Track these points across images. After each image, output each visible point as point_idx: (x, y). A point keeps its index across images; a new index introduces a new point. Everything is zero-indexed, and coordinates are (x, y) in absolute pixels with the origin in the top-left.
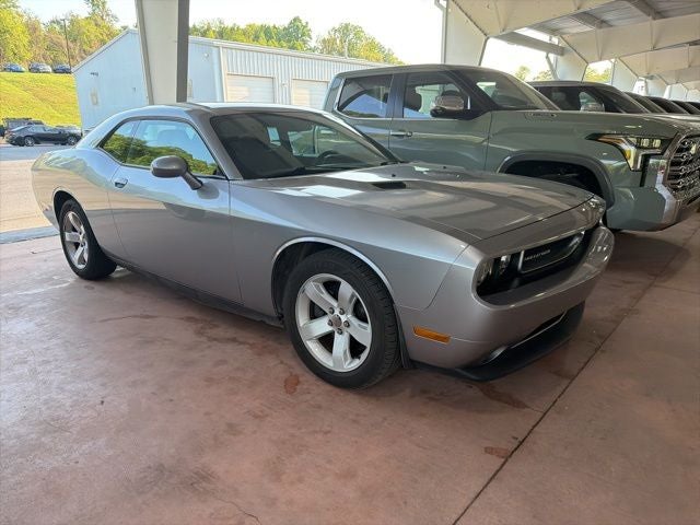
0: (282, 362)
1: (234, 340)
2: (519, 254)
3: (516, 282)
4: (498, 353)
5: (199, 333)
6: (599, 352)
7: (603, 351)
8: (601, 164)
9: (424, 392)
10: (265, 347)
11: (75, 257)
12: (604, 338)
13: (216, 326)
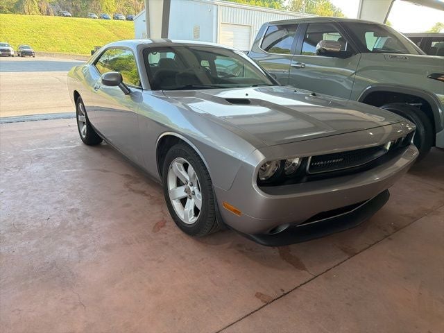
0: (162, 211)
1: (143, 193)
2: (308, 158)
3: (305, 179)
4: (283, 228)
5: (127, 185)
6: (386, 239)
7: (390, 239)
8: (436, 97)
9: (239, 246)
10: (158, 200)
11: (82, 130)
12: (397, 229)
13: (139, 182)
